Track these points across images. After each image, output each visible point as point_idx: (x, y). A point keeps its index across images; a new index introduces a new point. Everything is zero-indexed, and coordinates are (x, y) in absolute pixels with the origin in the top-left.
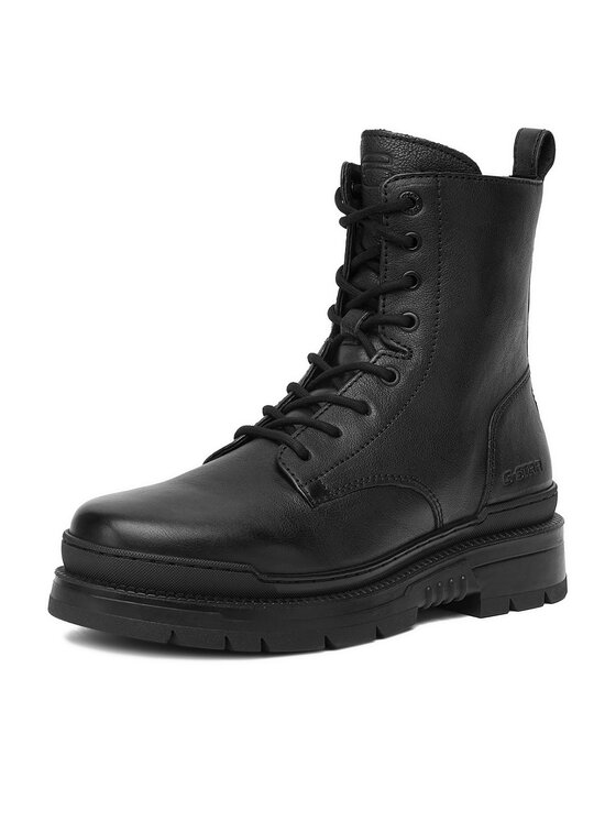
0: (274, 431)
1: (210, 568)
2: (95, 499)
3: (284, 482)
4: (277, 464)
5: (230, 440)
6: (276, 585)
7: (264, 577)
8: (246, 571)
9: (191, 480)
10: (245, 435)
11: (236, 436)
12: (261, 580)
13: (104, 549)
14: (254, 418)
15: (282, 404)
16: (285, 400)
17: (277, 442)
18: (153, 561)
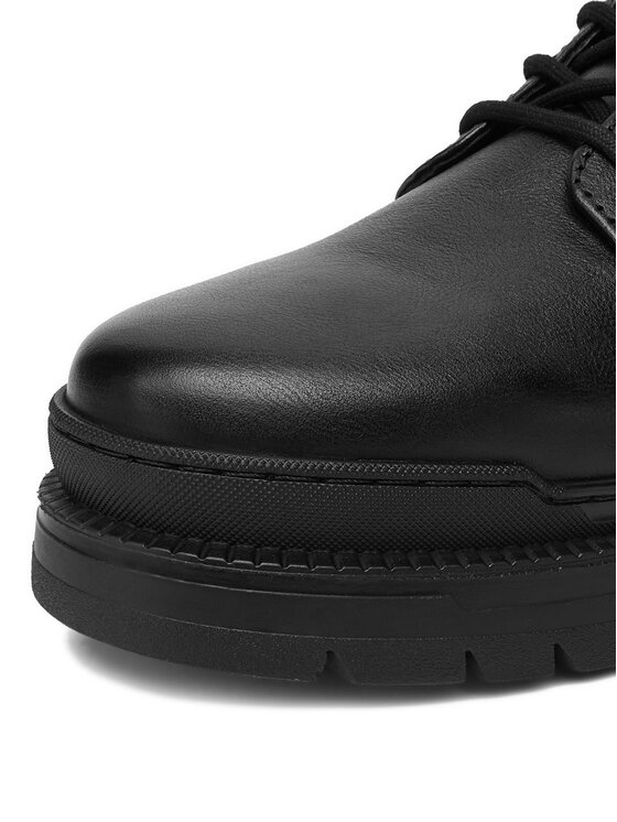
0: (558, 114)
1: (422, 483)
2: (116, 318)
3: (591, 240)
4: (570, 194)
5: (450, 136)
6: (583, 506)
7: (558, 493)
8: (513, 483)
9: (367, 240)
10: (485, 123)
11: (465, 125)
12: (550, 501)
13: (139, 449)
14: (506, 83)
15: (569, 51)
16: (577, 43)
17: (568, 141)
18: (269, 475)
